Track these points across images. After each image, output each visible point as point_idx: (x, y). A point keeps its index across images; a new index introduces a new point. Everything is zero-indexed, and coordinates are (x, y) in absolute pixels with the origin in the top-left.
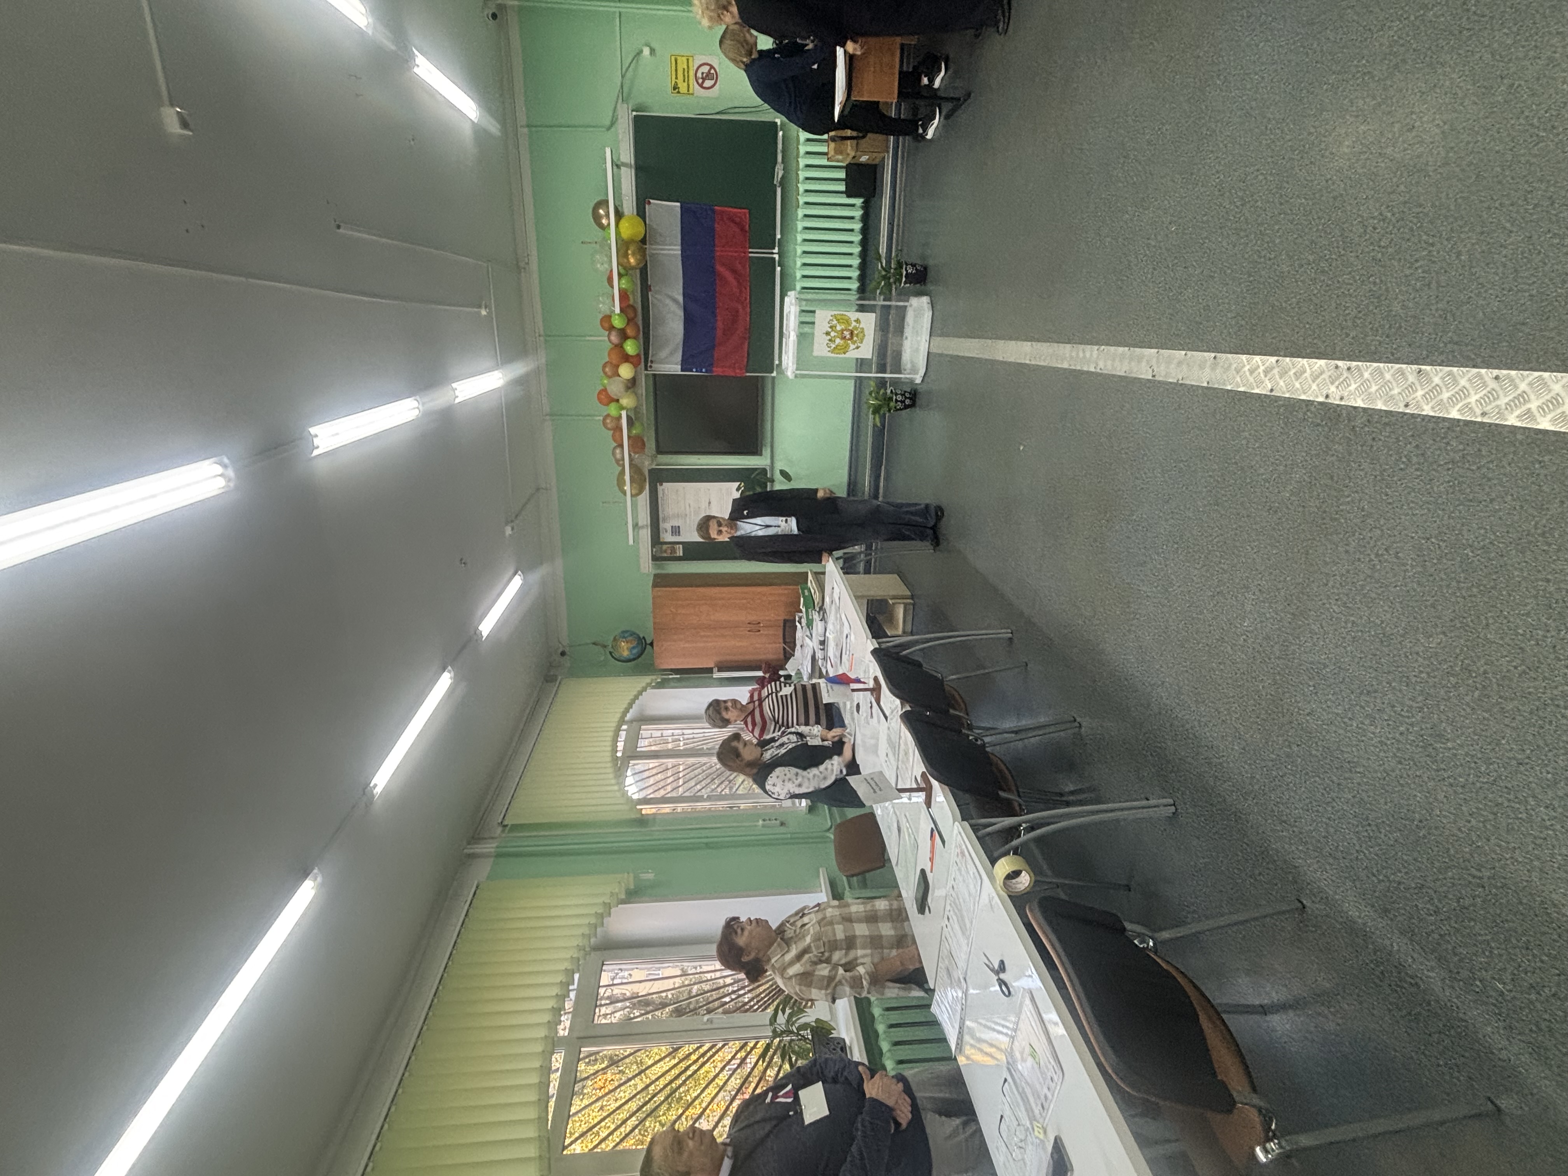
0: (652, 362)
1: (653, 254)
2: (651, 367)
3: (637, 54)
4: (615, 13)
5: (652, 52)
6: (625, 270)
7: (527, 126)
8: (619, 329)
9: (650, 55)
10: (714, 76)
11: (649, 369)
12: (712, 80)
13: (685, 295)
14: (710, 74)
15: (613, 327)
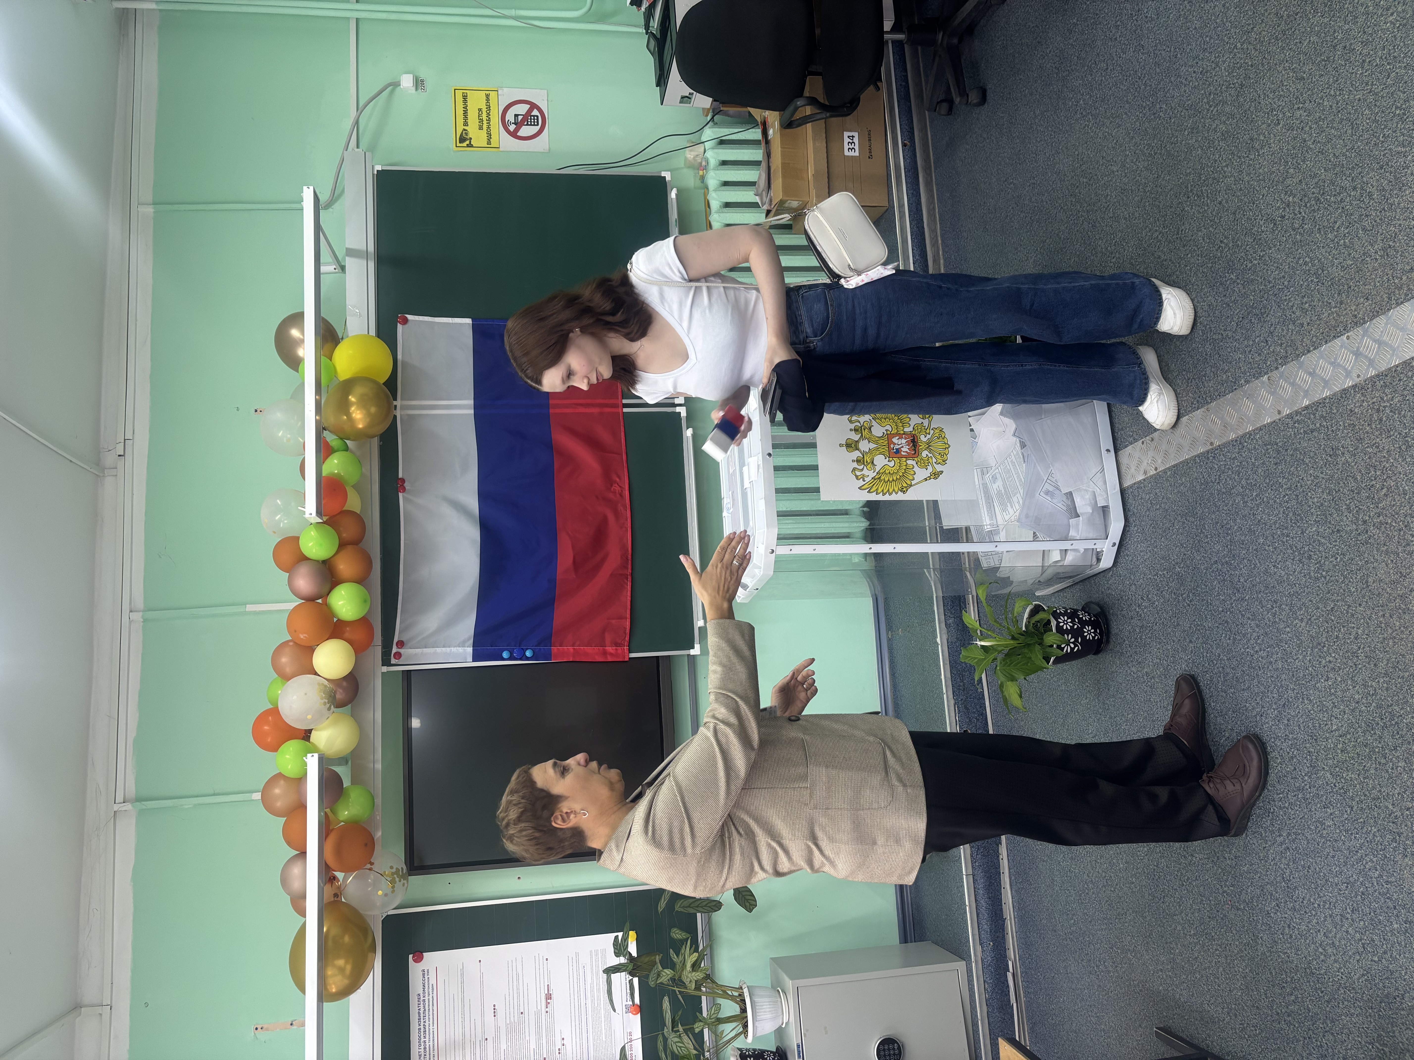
0: (401, 644)
1: (411, 417)
2: (398, 655)
3: (389, 85)
4: (348, 18)
5: (419, 83)
6: (341, 439)
7: (153, 204)
8: (318, 561)
9: (414, 88)
10: (538, 119)
11: (393, 661)
12: (534, 125)
13: (483, 496)
14: (531, 116)
15: (304, 558)
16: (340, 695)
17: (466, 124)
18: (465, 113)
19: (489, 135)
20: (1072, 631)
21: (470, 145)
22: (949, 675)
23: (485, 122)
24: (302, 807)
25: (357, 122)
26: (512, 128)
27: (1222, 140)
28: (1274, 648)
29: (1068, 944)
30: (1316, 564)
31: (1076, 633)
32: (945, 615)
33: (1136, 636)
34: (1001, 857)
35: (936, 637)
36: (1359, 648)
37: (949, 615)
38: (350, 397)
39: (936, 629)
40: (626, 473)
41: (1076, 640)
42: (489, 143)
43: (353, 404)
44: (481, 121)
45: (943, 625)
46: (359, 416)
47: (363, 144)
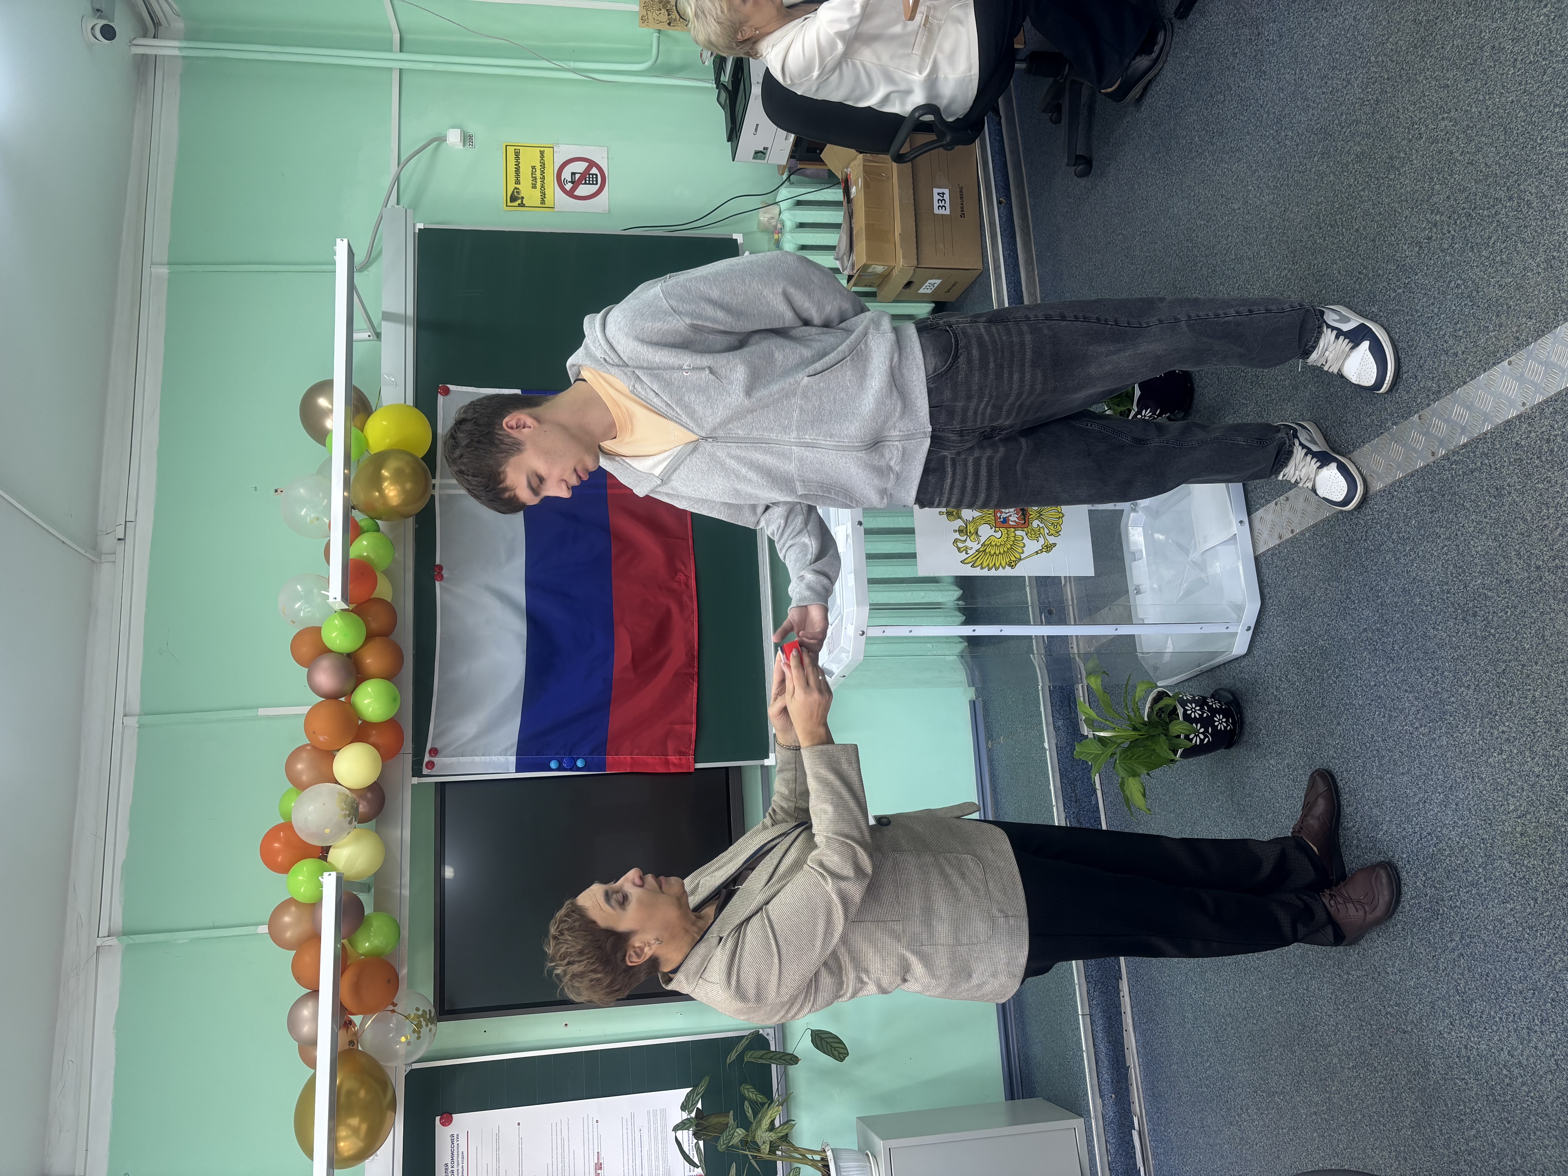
0: (434, 752)
1: (451, 497)
2: (431, 765)
3: (434, 140)
4: (391, 69)
5: (467, 139)
6: (372, 518)
7: (169, 264)
8: (342, 654)
9: (461, 144)
10: (597, 178)
11: (425, 771)
12: (593, 184)
13: (532, 584)
14: (589, 174)
15: (326, 651)
16: (362, 808)
17: (518, 182)
18: (517, 171)
19: (543, 195)
20: (1200, 720)
21: (522, 205)
22: (1059, 785)
23: (539, 180)
24: (315, 937)
25: (398, 179)
26: (568, 186)
27: (1357, 162)
28: (1437, 722)
29: (1203, 1092)
30: (1483, 621)
31: (1206, 722)
32: (1053, 716)
33: (1274, 723)
34: (1122, 994)
35: (1043, 742)
36: (1537, 713)
37: (1058, 716)
38: (383, 471)
39: (1043, 733)
40: (692, 561)
41: (1206, 731)
42: (543, 202)
43: (386, 479)
44: (535, 179)
45: (1051, 728)
46: (392, 493)
47: (405, 200)
